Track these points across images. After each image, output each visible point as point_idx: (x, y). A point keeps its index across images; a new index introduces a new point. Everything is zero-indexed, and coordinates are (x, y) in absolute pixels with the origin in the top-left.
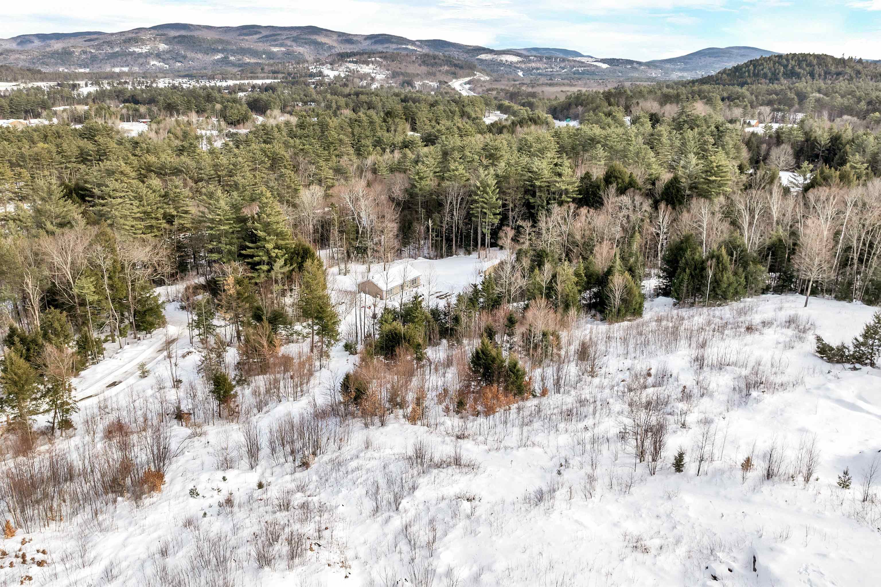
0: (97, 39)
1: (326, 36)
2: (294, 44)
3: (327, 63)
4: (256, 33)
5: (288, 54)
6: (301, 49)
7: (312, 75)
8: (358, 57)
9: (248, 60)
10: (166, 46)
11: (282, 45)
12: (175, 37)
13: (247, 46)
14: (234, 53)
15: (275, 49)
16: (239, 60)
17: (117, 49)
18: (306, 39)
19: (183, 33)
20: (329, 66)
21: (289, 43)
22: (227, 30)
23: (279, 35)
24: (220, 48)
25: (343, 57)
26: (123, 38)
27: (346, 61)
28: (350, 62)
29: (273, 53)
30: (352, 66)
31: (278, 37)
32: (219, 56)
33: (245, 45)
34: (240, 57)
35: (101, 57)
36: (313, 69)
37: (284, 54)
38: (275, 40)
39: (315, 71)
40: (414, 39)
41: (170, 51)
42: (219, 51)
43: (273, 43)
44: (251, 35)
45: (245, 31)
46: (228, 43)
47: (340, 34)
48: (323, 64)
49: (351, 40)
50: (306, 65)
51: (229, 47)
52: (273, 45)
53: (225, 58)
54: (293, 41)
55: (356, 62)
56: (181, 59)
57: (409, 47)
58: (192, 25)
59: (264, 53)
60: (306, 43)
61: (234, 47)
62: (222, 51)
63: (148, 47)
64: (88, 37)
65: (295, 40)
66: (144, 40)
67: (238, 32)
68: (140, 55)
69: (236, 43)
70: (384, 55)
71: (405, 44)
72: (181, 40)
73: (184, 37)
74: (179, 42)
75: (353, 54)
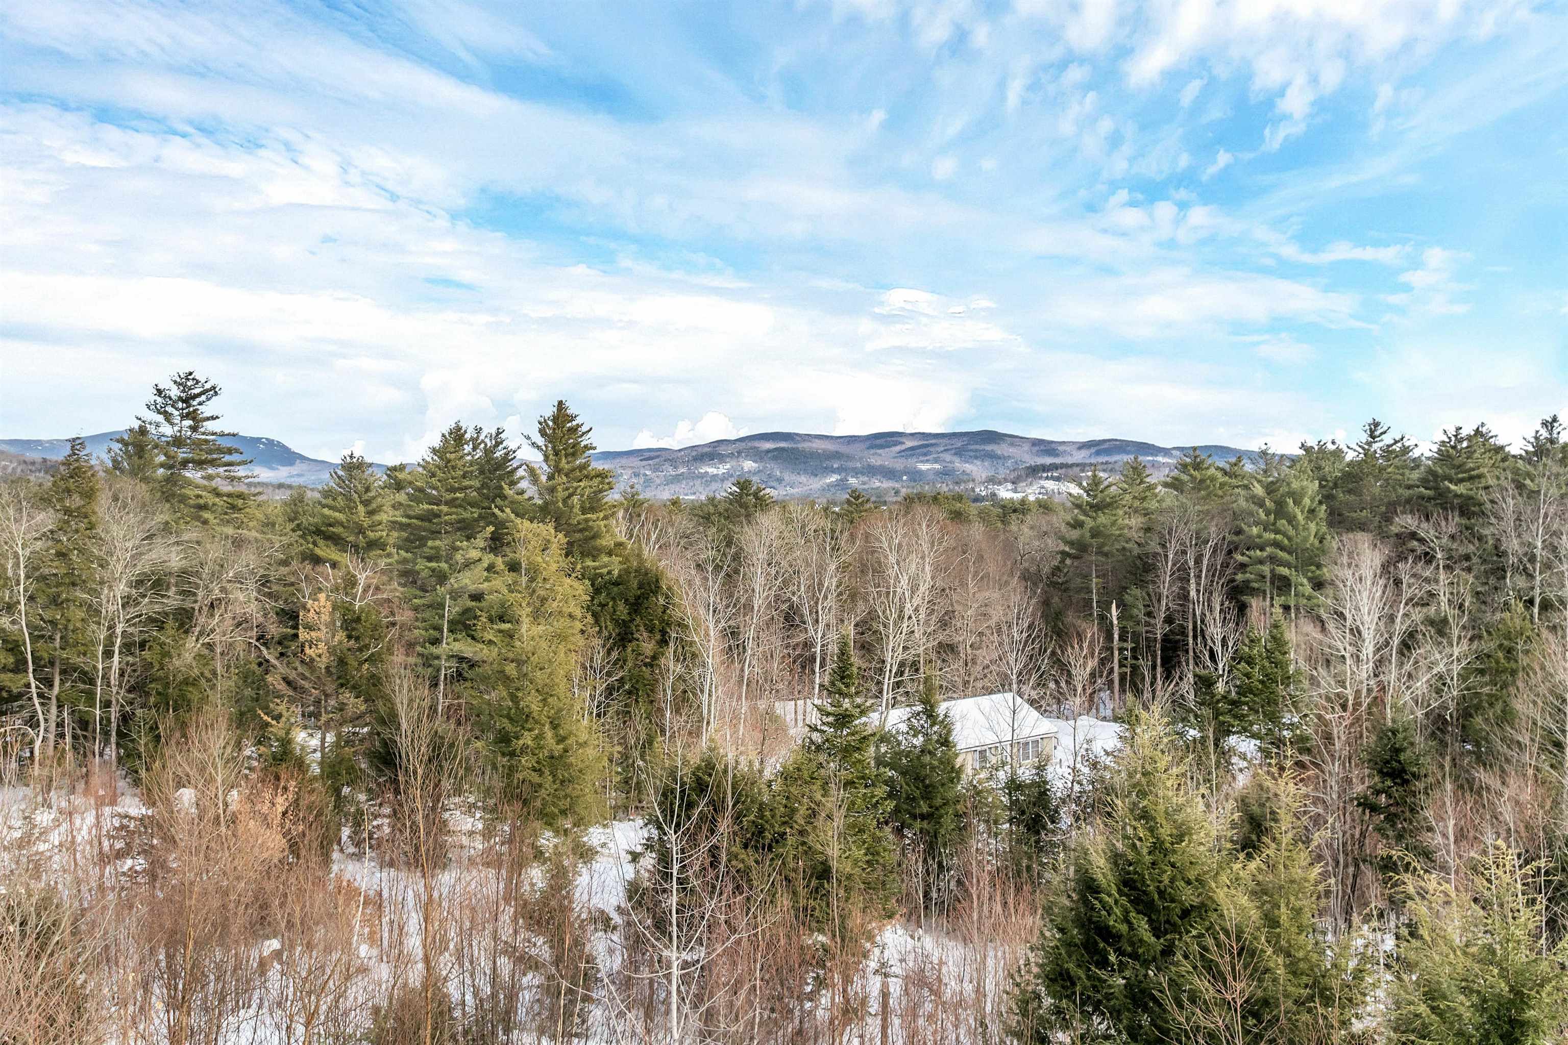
0: (658, 457)
1: (1012, 445)
2: (957, 460)
3: (1006, 480)
4: (896, 444)
5: (945, 473)
6: (968, 467)
7: (977, 499)
8: (1063, 471)
9: (878, 484)
10: (754, 465)
11: (936, 461)
12: (768, 451)
13: (879, 463)
14: (856, 473)
15: (924, 467)
16: (864, 483)
17: (682, 470)
18: (976, 451)
19: (783, 445)
20: (1010, 486)
21: (947, 457)
22: (852, 440)
23: (932, 445)
24: (835, 466)
25: (1034, 472)
26: (694, 453)
27: (1041, 478)
28: (1047, 478)
29: (920, 473)
30: (1050, 485)
31: (932, 449)
32: (834, 478)
33: (875, 461)
34: (866, 479)
35: (658, 481)
36: (980, 490)
37: (938, 473)
38: (925, 455)
39: (984, 493)
40: (1169, 447)
41: (759, 471)
42: (834, 471)
43: (921, 458)
44: (889, 447)
45: (878, 442)
46: (849, 458)
47: (1037, 443)
48: (1000, 483)
49: (1054, 450)
50: (971, 485)
51: (851, 464)
52: (922, 462)
53: (841, 480)
54: (955, 454)
55: (1058, 479)
56: (774, 484)
57: (1160, 459)
58: (797, 434)
59: (905, 473)
60: (976, 458)
61: (858, 465)
62: (838, 471)
63: (728, 466)
64: (647, 454)
65: (959, 453)
66: (723, 455)
67: (868, 443)
68: (714, 477)
69: (861, 458)
70: (1110, 466)
71: (1152, 455)
72: (778, 455)
73: (783, 449)
74: (775, 458)
75: (1055, 467)
